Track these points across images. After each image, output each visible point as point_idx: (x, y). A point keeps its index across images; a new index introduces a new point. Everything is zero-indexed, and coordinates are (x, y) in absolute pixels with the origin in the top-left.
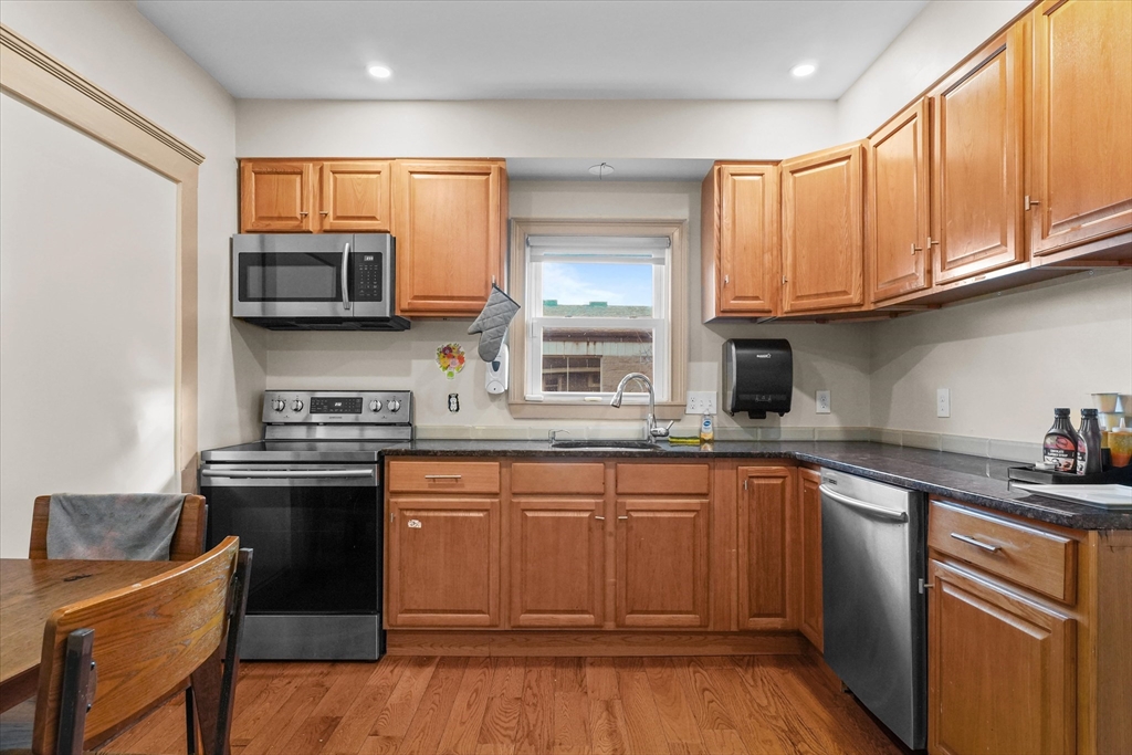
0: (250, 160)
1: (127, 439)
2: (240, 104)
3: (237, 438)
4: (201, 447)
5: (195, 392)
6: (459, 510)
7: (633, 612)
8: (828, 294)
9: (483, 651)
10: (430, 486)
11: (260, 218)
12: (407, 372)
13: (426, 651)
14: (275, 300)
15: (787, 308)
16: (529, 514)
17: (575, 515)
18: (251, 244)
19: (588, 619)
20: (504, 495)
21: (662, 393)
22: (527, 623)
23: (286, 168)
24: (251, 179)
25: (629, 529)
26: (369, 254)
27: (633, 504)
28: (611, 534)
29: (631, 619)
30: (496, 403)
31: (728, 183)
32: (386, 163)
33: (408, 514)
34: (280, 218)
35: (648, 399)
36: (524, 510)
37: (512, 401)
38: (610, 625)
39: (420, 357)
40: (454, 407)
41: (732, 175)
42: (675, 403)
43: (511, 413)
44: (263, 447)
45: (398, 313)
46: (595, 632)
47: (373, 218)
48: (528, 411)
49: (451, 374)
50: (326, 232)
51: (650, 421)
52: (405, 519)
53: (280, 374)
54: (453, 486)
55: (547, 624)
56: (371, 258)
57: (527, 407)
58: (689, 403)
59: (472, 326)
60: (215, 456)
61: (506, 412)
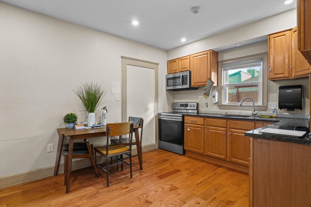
0: (169, 61)
1: (146, 109)
2: (167, 51)
3: (168, 111)
4: (159, 112)
5: (158, 103)
6: (196, 128)
7: (233, 158)
8: (304, 70)
9: (202, 159)
10: (191, 122)
11: (170, 71)
12: (197, 99)
13: (192, 156)
14: (176, 85)
15: (293, 76)
16: (210, 130)
17: (220, 132)
18: (171, 76)
19: (223, 157)
20: (205, 126)
21: (260, 103)
22: (209, 154)
23: (174, 61)
24: (169, 64)
25: (232, 137)
26: (185, 75)
27: (233, 131)
28: (228, 138)
29: (233, 159)
30: (216, 105)
31: (272, 41)
32: (189, 56)
33: (188, 127)
34: (173, 71)
35: (252, 105)
36: (209, 129)
37: (219, 105)
38: (228, 160)
39: (200, 95)
40: (207, 106)
41: (273, 38)
42: (263, 106)
43: (219, 107)
44: (174, 113)
45: (191, 87)
46: (224, 160)
47: (187, 68)
48: (222, 107)
49: (206, 99)
50: (180, 72)
51: (253, 111)
52: (187, 128)
53: (177, 99)
54: (195, 122)
55: (213, 156)
56: (185, 76)
57: (222, 106)
58: (269, 106)
59: (204, 89)
60: (162, 114)
61: (218, 107)
